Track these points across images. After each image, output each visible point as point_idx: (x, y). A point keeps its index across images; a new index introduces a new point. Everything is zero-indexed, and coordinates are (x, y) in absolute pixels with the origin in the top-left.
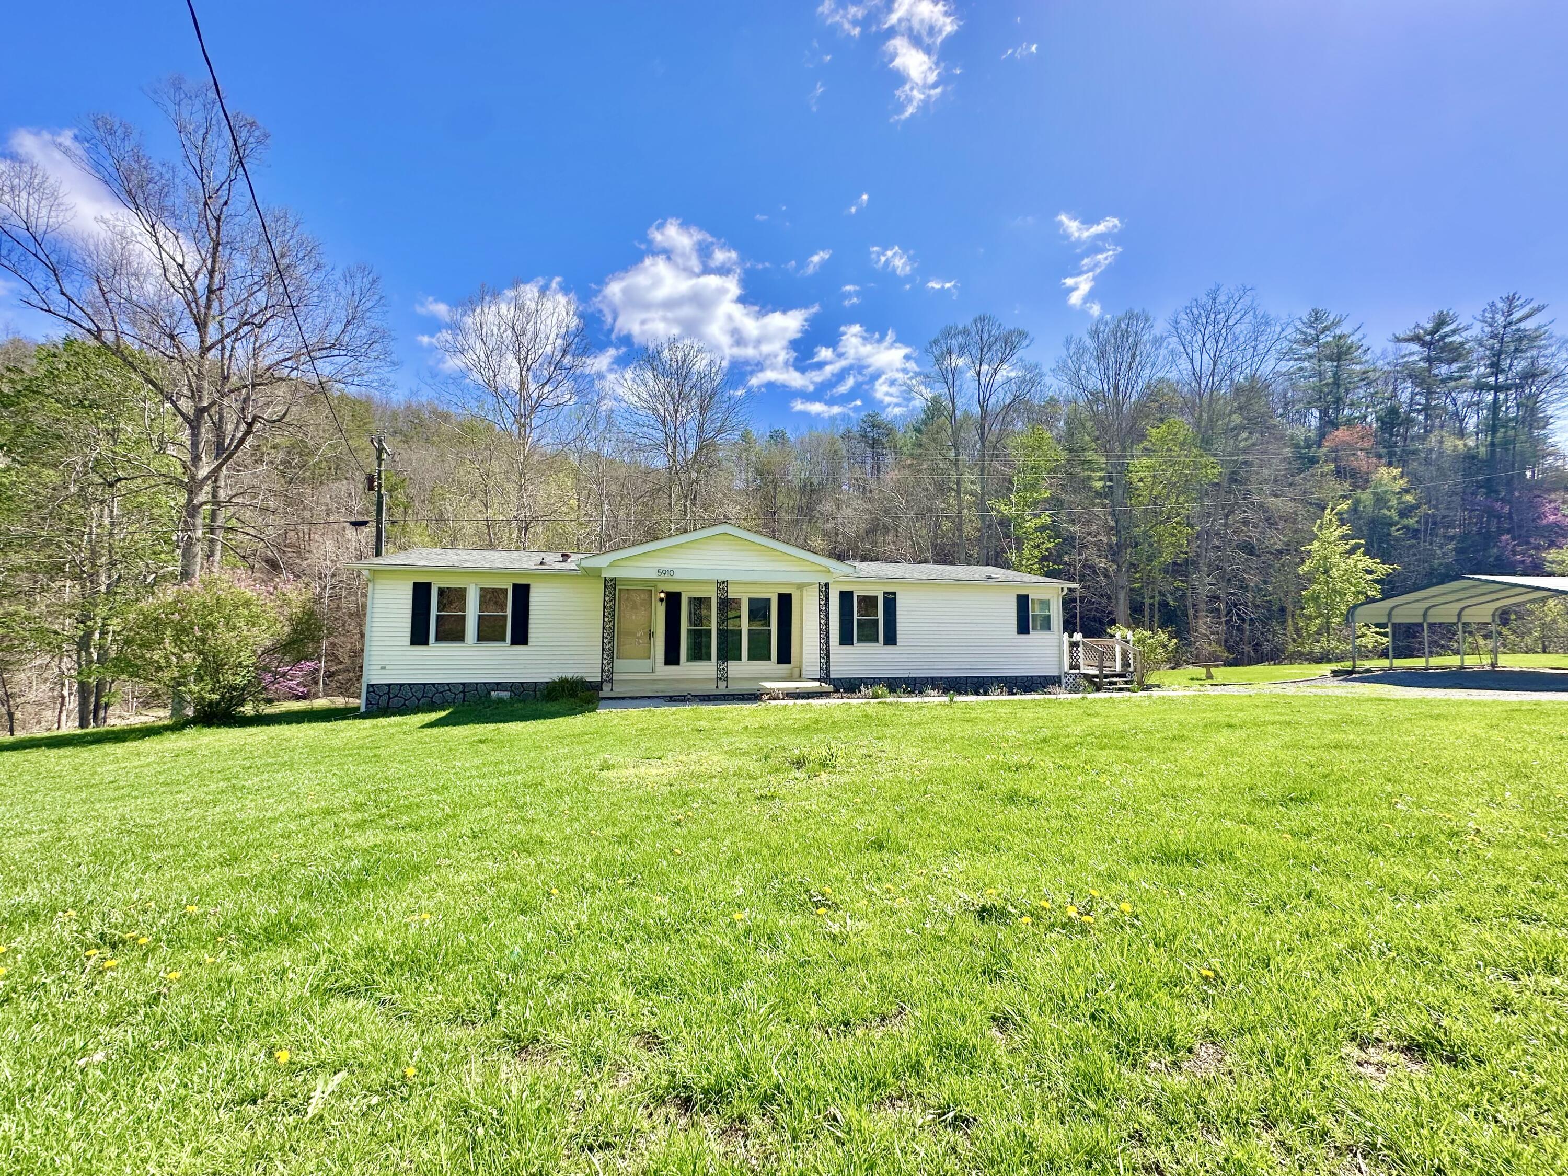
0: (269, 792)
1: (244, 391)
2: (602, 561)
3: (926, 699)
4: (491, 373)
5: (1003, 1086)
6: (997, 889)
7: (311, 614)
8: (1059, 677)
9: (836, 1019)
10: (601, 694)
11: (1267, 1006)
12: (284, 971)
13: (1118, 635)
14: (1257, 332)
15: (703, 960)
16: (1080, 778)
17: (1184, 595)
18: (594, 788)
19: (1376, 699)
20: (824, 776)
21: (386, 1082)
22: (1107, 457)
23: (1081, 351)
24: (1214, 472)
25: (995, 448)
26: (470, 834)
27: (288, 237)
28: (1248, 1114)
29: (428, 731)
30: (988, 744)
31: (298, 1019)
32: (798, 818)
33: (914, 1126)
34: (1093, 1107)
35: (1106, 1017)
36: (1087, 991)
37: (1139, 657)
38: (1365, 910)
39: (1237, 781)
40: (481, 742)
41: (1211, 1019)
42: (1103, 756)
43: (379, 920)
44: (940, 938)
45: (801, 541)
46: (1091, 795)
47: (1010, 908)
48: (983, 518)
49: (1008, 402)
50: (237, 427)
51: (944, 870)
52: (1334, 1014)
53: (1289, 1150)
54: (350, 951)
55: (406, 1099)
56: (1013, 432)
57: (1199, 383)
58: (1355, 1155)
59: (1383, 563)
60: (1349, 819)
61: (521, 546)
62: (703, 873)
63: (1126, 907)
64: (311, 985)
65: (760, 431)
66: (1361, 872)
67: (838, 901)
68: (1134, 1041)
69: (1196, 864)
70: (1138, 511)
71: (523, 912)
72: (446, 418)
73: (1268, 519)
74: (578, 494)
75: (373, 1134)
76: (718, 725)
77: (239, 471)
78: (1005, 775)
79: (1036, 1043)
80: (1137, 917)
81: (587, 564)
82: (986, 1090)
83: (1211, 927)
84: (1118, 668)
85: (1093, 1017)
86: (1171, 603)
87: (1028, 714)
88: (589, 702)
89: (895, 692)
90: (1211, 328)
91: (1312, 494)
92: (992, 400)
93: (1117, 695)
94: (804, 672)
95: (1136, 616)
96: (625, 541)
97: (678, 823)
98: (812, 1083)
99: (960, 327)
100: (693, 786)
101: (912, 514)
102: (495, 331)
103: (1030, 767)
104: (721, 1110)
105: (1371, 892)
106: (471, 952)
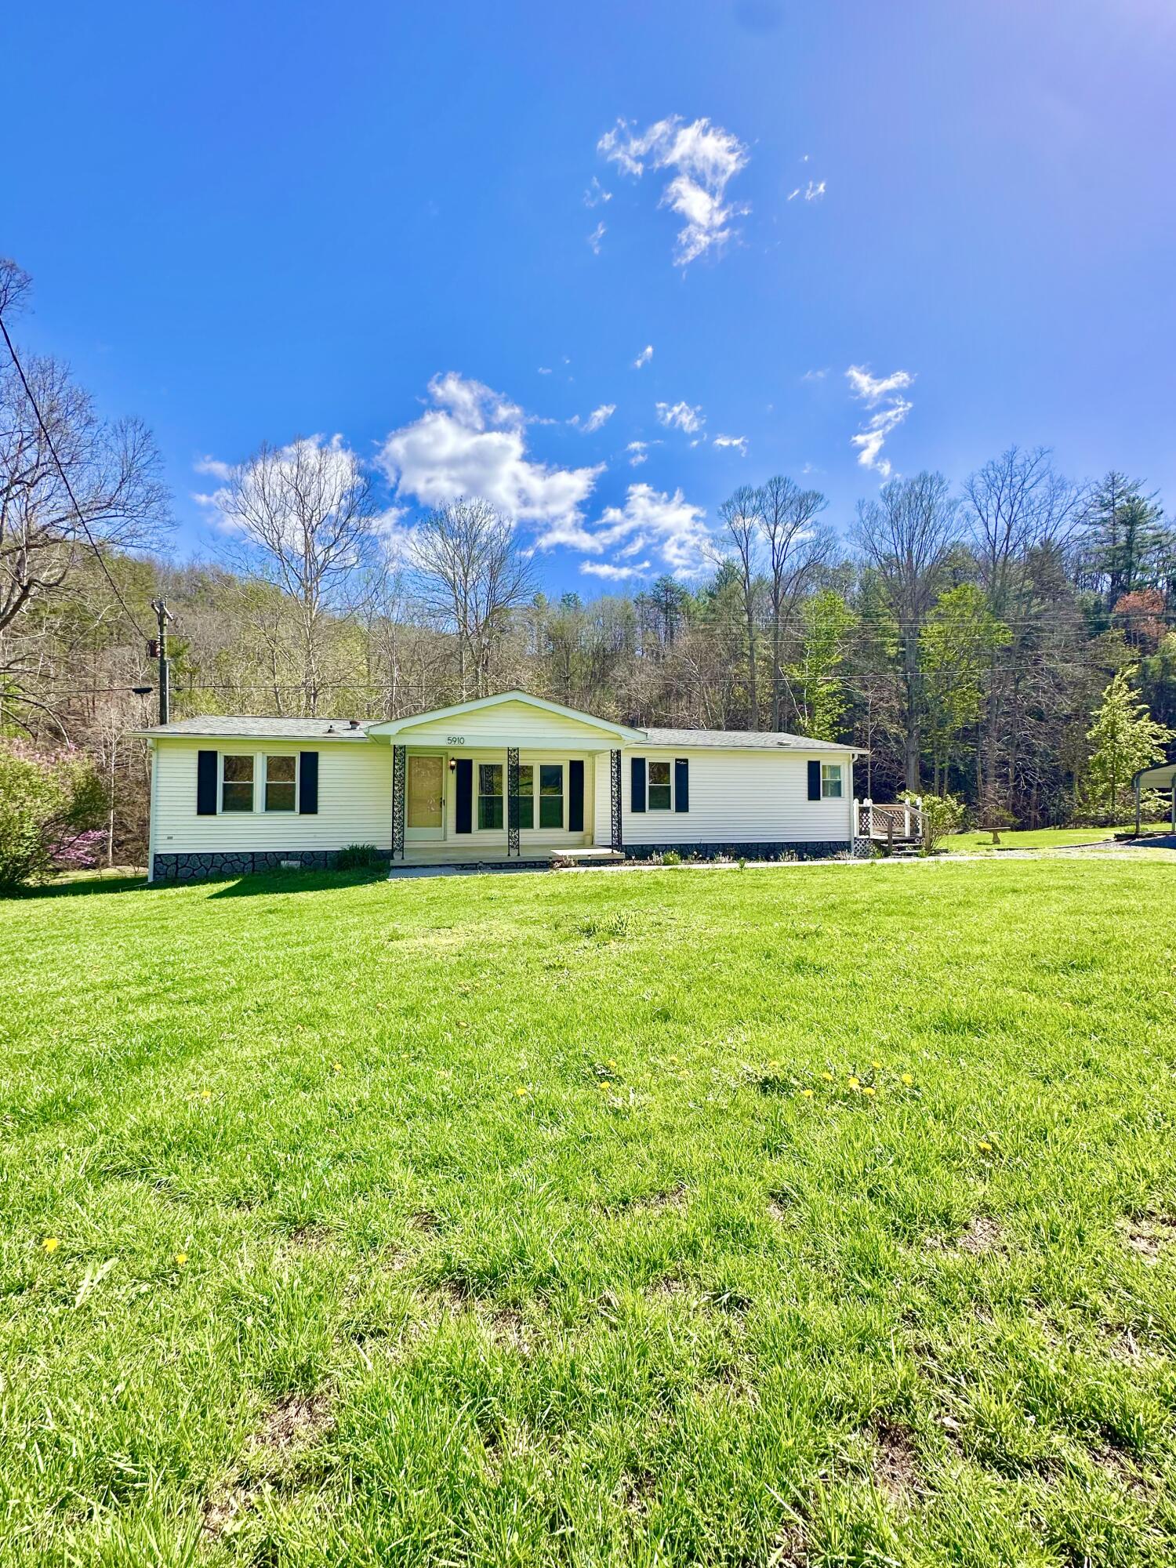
0: (53, 966)
1: (19, 553)
2: (391, 729)
3: (717, 866)
4: (276, 536)
5: (779, 1266)
6: (780, 1061)
7: (94, 783)
8: (849, 842)
9: (615, 1198)
10: (393, 863)
11: (1044, 1182)
12: (59, 1154)
13: (907, 801)
14: (1053, 496)
15: (482, 1137)
16: (866, 945)
17: (973, 761)
18: (383, 959)
19: (1158, 863)
20: (613, 945)
21: (157, 1270)
22: (900, 622)
23: (874, 517)
24: (1006, 637)
25: (788, 613)
26: (254, 1007)
27: (56, 389)
28: (1021, 1293)
29: (217, 901)
30: (777, 910)
31: (70, 1203)
32: (586, 988)
33: (688, 1308)
34: (868, 1287)
35: (883, 1193)
36: (865, 1166)
37: (927, 823)
38: (1142, 1080)
39: (1020, 948)
40: (270, 912)
41: (988, 1194)
42: (890, 923)
43: (159, 1098)
44: (721, 1111)
45: (594, 708)
46: (877, 963)
47: (793, 1081)
48: (776, 684)
49: (802, 567)
50: (12, 591)
51: (729, 1041)
52: (1110, 1189)
53: (1060, 1329)
54: (126, 1132)
55: (177, 1287)
56: (807, 597)
57: (994, 547)
58: (1126, 1333)
59: (1169, 728)
60: (1129, 987)
61: (310, 713)
62: (487, 1045)
63: (907, 1078)
64: (86, 1167)
65: (551, 597)
66: (1139, 1041)
67: (621, 1074)
68: (910, 1218)
69: (977, 1033)
70: (929, 677)
71: (305, 1089)
72: (229, 582)
73: (1057, 685)
74: (368, 660)
75: (140, 1325)
76: (510, 893)
77: (17, 636)
78: (792, 943)
79: (813, 1221)
80: (917, 1088)
81: (375, 731)
82: (762, 1271)
83: (991, 1099)
84: (907, 834)
85: (871, 1194)
86: (962, 768)
87: (817, 880)
88: (380, 870)
89: (686, 858)
90: (1007, 491)
91: (1103, 659)
92: (786, 565)
93: (905, 861)
94: (596, 840)
95: (926, 781)
96: (416, 708)
97: (465, 995)
98: (587, 1265)
99: (755, 489)
100: (483, 955)
101: (704, 679)
102: (278, 492)
103: (818, 934)
104: (495, 1294)
105: (1148, 1061)
106: (250, 1130)
